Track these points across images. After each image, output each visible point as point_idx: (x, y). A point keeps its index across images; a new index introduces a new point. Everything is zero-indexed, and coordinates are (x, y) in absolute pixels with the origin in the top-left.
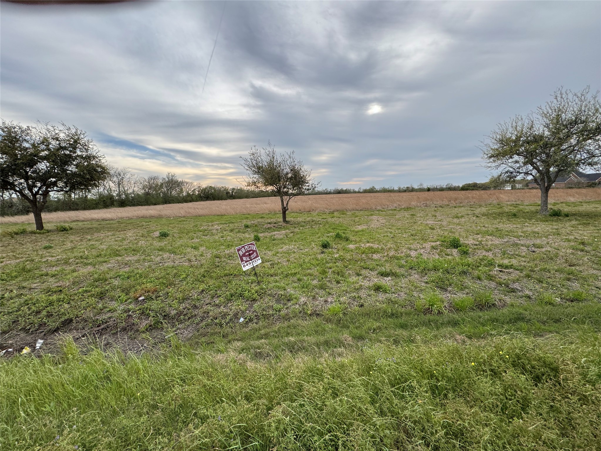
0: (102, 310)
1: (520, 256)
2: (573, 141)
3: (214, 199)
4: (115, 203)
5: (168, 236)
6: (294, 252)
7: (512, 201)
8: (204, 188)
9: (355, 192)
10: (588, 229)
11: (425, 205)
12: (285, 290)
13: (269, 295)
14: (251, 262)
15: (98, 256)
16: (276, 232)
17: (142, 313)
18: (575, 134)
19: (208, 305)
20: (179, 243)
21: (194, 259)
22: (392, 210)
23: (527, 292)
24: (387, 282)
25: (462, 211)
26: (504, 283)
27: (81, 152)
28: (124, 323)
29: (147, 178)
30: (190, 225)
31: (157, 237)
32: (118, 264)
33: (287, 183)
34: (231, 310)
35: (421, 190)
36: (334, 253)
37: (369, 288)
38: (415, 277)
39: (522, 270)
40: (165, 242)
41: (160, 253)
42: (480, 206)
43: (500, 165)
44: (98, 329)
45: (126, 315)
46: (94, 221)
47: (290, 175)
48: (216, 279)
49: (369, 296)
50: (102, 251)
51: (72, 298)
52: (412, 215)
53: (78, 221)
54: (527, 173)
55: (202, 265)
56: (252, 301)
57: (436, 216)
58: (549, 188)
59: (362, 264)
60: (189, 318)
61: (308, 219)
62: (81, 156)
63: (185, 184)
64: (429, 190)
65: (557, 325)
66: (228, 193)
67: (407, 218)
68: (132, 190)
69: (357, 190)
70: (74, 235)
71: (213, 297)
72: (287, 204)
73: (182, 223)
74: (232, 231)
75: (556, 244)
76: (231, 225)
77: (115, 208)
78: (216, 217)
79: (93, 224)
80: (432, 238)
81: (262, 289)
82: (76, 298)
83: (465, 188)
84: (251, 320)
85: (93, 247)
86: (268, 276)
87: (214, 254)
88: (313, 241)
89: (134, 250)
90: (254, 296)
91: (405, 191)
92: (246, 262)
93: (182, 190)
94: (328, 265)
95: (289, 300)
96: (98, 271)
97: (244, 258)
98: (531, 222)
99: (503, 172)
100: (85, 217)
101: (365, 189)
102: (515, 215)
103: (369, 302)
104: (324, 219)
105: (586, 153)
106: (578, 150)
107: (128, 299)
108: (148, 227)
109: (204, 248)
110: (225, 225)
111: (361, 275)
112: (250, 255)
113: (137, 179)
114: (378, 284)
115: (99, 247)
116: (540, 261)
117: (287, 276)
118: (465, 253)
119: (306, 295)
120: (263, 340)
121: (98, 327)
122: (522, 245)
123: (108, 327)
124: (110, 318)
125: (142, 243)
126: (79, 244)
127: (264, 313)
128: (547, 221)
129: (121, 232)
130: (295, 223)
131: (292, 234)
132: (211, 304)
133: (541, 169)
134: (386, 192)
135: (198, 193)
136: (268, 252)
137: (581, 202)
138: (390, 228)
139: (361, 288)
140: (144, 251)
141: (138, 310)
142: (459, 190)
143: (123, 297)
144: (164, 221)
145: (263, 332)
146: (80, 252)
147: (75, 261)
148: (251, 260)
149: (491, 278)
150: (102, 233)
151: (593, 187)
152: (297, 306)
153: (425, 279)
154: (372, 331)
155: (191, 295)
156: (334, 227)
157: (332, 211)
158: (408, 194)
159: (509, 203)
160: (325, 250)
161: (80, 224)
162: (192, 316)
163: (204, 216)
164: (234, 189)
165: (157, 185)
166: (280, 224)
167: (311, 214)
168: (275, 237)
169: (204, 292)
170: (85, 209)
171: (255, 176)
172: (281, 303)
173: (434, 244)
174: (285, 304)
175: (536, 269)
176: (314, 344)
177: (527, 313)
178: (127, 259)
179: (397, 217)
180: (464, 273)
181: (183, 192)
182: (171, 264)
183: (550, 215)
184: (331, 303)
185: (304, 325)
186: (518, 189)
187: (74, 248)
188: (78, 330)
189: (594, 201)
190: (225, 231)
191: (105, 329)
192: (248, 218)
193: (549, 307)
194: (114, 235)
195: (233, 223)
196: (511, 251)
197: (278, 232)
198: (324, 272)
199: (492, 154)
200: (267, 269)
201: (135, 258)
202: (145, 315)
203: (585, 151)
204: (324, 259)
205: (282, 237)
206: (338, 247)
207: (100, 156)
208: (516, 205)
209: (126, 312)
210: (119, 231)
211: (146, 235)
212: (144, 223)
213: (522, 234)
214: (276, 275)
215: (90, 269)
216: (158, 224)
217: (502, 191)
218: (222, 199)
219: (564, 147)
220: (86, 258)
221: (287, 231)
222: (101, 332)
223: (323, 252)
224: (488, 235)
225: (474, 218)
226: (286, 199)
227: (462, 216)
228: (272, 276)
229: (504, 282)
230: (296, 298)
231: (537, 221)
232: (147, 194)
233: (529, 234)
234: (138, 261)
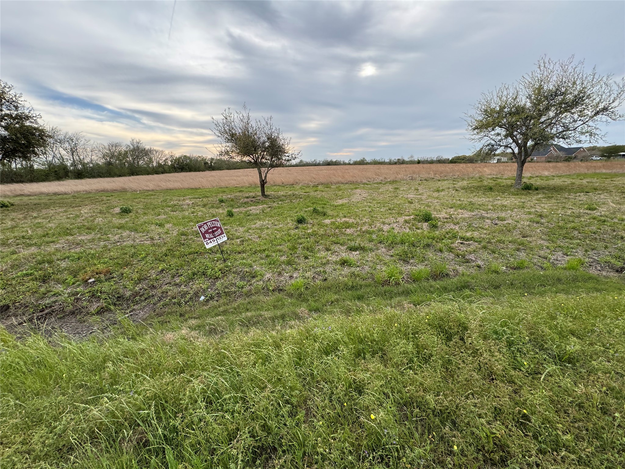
0: (46, 294)
1: (483, 228)
2: (551, 114)
3: (190, 170)
4: (70, 174)
5: (130, 212)
6: (268, 228)
7: (494, 175)
8: (178, 157)
9: (345, 164)
10: (550, 202)
11: (410, 178)
12: (251, 267)
13: (234, 273)
14: (215, 239)
15: (44, 236)
16: (252, 207)
17: (93, 296)
18: (554, 105)
19: (168, 285)
20: (142, 220)
21: (157, 237)
22: (377, 183)
23: (480, 263)
24: (354, 256)
25: (445, 184)
26: (461, 255)
27: (9, 110)
28: (71, 307)
29: (106, 145)
30: (158, 201)
31: (117, 214)
32: (68, 245)
33: (265, 153)
34: (192, 289)
35: (412, 162)
36: (308, 228)
37: (336, 263)
38: (383, 250)
39: (480, 242)
40: (127, 220)
41: (120, 231)
42: (463, 179)
43: (483, 137)
44: (41, 314)
45: (73, 298)
46: (44, 195)
47: (267, 144)
48: (178, 258)
49: (335, 270)
50: (50, 230)
51: (9, 283)
52: (395, 188)
53: (23, 195)
54: (506, 147)
55: (165, 243)
56: (215, 279)
57: (418, 190)
58: (525, 162)
59: (334, 239)
60: (146, 299)
61: (290, 193)
62: (10, 116)
63: (154, 153)
64: (419, 162)
65: (495, 291)
66: (206, 163)
67: (390, 192)
68: (89, 159)
69: (347, 161)
70: (17, 212)
71: (173, 277)
72: (266, 177)
73: (149, 197)
74: (204, 206)
75: (518, 216)
76: (204, 199)
77: (71, 181)
78: (189, 191)
79: (42, 199)
80: (409, 212)
81: (227, 267)
82: (14, 282)
83: (454, 161)
84: (212, 298)
85: (39, 225)
86: (235, 253)
87: (180, 231)
88: (290, 216)
89: (88, 229)
90: (217, 274)
91: (395, 163)
92: (209, 239)
93: (151, 159)
94: (300, 241)
95: (254, 277)
96: (43, 252)
97: (207, 236)
98: (503, 196)
99: (485, 144)
100: (31, 191)
101: (355, 160)
102: (491, 189)
103: (333, 276)
104: (306, 193)
105: (562, 126)
106: (555, 123)
107: (76, 282)
108: (109, 202)
109: (171, 225)
110: (198, 199)
111: (330, 250)
112: (213, 232)
113: (94, 145)
114: (345, 258)
115: (47, 226)
116: (499, 234)
117: (255, 253)
118: (435, 227)
119: (272, 272)
120: (220, 317)
121: (41, 312)
122: (488, 218)
123: (53, 312)
124: (55, 302)
125: (99, 220)
126: (23, 222)
127: (226, 290)
128: (518, 194)
129: (75, 209)
130: (275, 198)
131: (270, 209)
132: (171, 284)
133: (520, 142)
134: (377, 164)
135: (170, 163)
136: (240, 228)
137: (554, 176)
138: (370, 202)
139: (328, 262)
140: (101, 229)
141: (87, 293)
142: (448, 163)
143: (70, 279)
144: (129, 195)
145: (221, 309)
146: (23, 232)
147: (15, 242)
148: (215, 237)
149: (451, 250)
150: (52, 210)
151: (569, 161)
152: (262, 282)
153: (391, 252)
154: (330, 303)
155: (149, 275)
156: (314, 201)
157: (316, 184)
158: (398, 166)
159: (489, 176)
160: (300, 225)
161: (25, 199)
162: (149, 296)
163: (176, 189)
164: (212, 159)
165: (120, 154)
166: (258, 198)
167: (294, 187)
168: (251, 212)
169: (164, 272)
170: (31, 181)
171: (228, 144)
172: (245, 280)
173: (407, 218)
174: (249, 281)
175: (492, 241)
176: (270, 318)
177: (473, 281)
178: (80, 238)
179: (380, 190)
180: (428, 245)
181: (153, 163)
182: (131, 242)
183: (522, 189)
184: (296, 278)
185: (265, 300)
186: (503, 162)
187: (15, 227)
188: (17, 316)
189: (565, 175)
190: (197, 206)
191: (50, 314)
192: (225, 192)
193: (494, 276)
194: (65, 211)
195: (207, 197)
196: (476, 224)
197: (254, 207)
198: (294, 248)
199: (476, 126)
200: (235, 246)
201: (89, 237)
202: (95, 298)
203: (561, 125)
204: (296, 234)
205: (258, 212)
206: (313, 222)
207: (34, 115)
208: (496, 178)
209: (73, 295)
210: (73, 207)
211: (105, 211)
212: (105, 198)
213: (492, 208)
214: (244, 252)
215: (33, 250)
216: (121, 199)
217: (487, 165)
218: (199, 171)
219: (542, 120)
220: (29, 239)
221: (265, 205)
222: (45, 317)
223: (297, 228)
224: (461, 209)
225: (454, 192)
226: (264, 171)
227: (443, 190)
228: (240, 253)
229: (462, 253)
230: (261, 275)
231: (509, 195)
232: (109, 164)
233: (498, 208)
234: (93, 240)
